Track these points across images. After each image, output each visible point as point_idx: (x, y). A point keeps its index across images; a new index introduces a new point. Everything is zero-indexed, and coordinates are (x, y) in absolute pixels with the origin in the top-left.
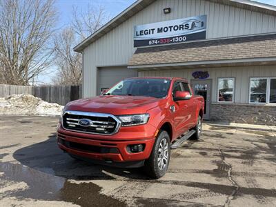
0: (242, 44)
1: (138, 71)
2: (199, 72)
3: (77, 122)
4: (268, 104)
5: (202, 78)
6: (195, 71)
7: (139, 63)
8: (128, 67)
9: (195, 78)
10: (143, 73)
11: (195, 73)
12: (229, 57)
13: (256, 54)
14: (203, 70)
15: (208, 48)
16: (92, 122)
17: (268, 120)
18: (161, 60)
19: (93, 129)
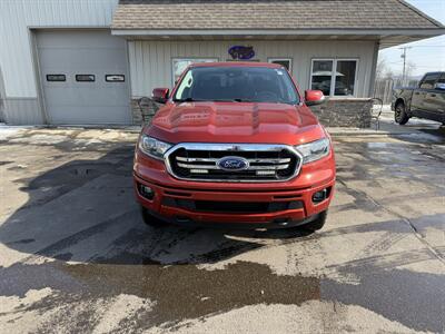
0: (307, 3)
1: (128, 40)
2: (240, 47)
3: (214, 164)
4: (333, 97)
5: (244, 58)
6: (233, 44)
7: (135, 26)
8: (114, 33)
9: (234, 57)
10: (139, 44)
11: (234, 48)
12: (292, 25)
13: (327, 23)
14: (246, 45)
15: (255, 5)
16: (247, 162)
17: (332, 119)
18: (179, 22)
19: (251, 174)
